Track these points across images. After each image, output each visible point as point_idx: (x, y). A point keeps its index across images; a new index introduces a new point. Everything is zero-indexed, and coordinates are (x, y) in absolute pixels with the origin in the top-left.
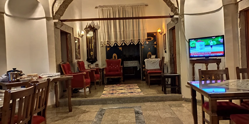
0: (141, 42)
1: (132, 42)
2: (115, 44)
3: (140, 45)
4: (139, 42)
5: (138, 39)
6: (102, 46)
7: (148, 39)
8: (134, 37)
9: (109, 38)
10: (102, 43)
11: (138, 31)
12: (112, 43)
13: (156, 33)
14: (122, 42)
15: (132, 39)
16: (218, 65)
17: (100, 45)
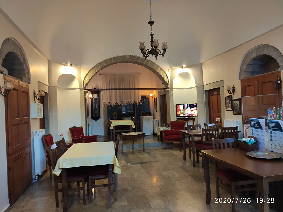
0: (136, 103)
1: (129, 103)
2: (115, 104)
3: (135, 105)
4: (135, 102)
5: (134, 100)
6: (104, 105)
7: (142, 101)
8: (130, 99)
9: (111, 99)
10: (105, 103)
11: (134, 94)
12: (113, 103)
13: (148, 96)
14: (121, 103)
15: (129, 100)
16: (194, 121)
17: (103, 105)
